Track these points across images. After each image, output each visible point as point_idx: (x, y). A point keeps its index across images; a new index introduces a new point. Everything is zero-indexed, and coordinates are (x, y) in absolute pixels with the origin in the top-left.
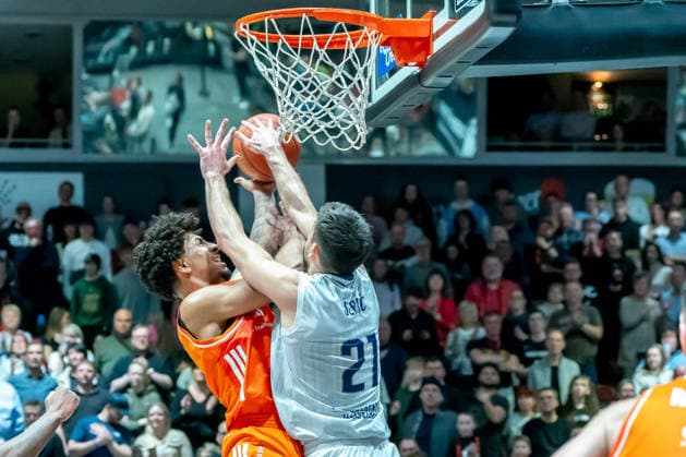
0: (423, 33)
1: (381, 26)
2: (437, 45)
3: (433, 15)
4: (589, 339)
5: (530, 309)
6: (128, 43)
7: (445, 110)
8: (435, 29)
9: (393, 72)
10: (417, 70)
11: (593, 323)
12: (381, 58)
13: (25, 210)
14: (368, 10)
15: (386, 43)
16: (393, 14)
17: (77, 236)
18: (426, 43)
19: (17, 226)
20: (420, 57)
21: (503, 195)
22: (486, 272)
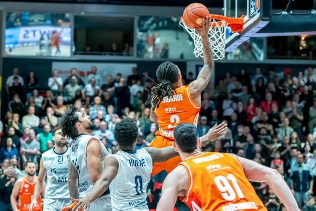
0: (240, 23)
1: (227, 20)
2: (245, 26)
3: (243, 17)
4: (299, 120)
5: (280, 110)
6: (153, 22)
7: (255, 45)
8: (244, 21)
9: (231, 34)
10: (238, 34)
11: (300, 115)
12: (227, 30)
13: (120, 75)
14: (223, 15)
15: (229, 26)
16: (232, 16)
17: (136, 83)
18: (241, 26)
19: (117, 81)
20: (239, 30)
21: (272, 73)
22: (267, 98)
